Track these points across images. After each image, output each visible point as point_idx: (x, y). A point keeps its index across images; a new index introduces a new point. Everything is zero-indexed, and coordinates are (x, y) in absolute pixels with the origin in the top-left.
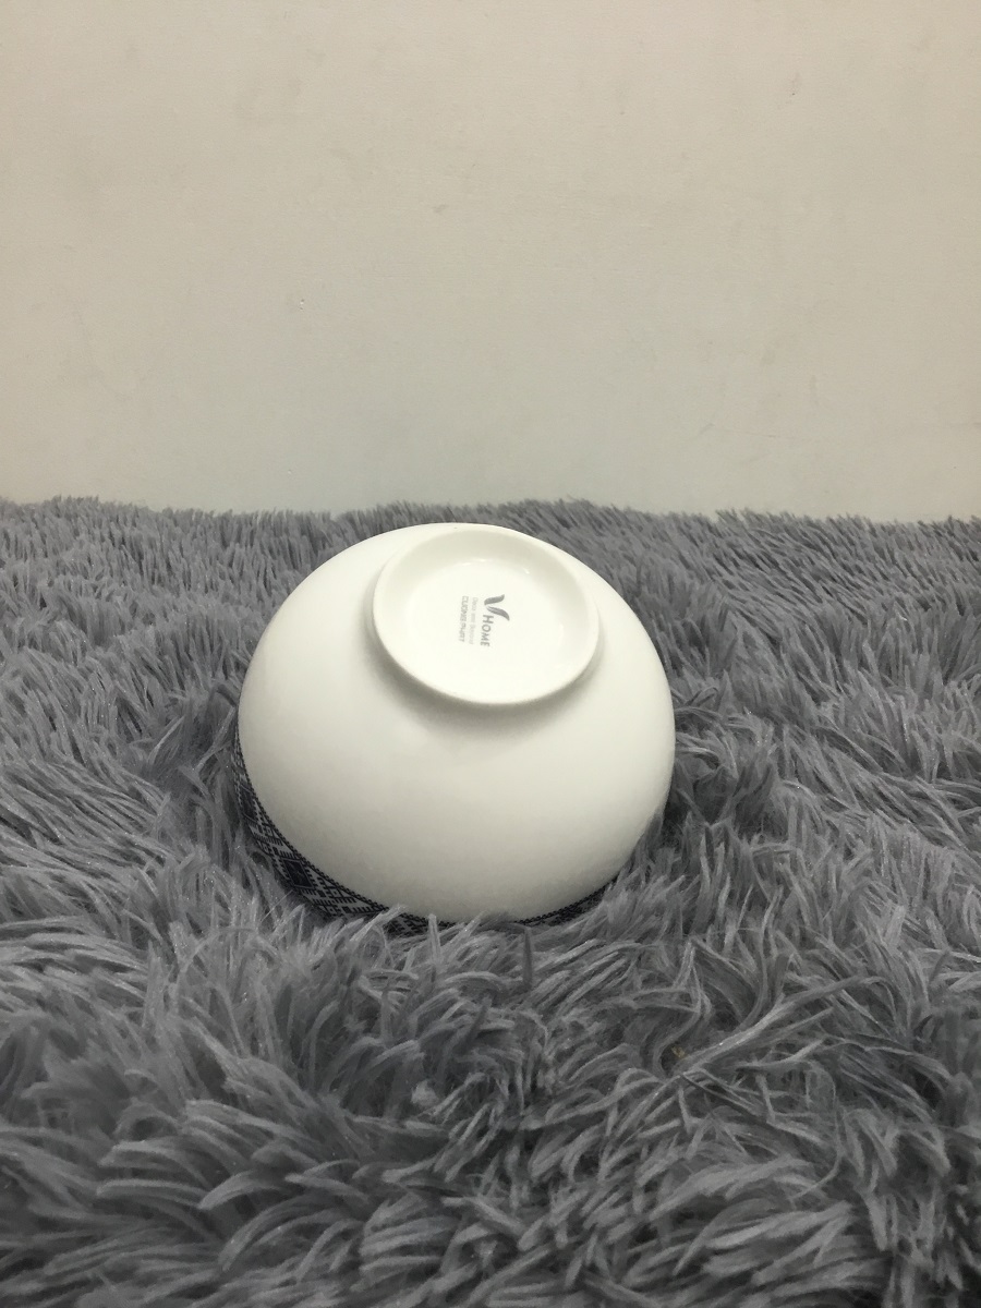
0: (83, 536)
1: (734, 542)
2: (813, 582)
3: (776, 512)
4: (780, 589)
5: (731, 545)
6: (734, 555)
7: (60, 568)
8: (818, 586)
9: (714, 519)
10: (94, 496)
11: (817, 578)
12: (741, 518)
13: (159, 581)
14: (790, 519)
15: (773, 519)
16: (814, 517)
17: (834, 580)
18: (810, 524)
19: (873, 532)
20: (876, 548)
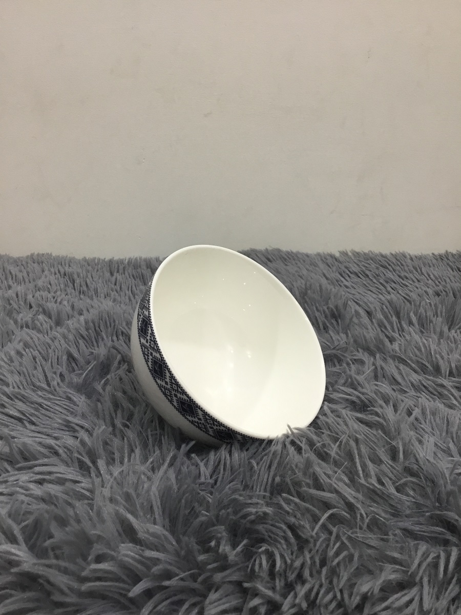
0: (46, 272)
1: (348, 266)
2: (385, 284)
3: (366, 251)
4: (371, 288)
5: (346, 267)
6: (348, 272)
7: (37, 288)
8: (387, 286)
9: (337, 255)
10: (50, 253)
11: (387, 282)
12: (350, 254)
13: (83, 293)
14: (373, 254)
15: (365, 254)
16: (384, 253)
17: (395, 283)
18: (382, 256)
19: (411, 259)
20: (413, 267)
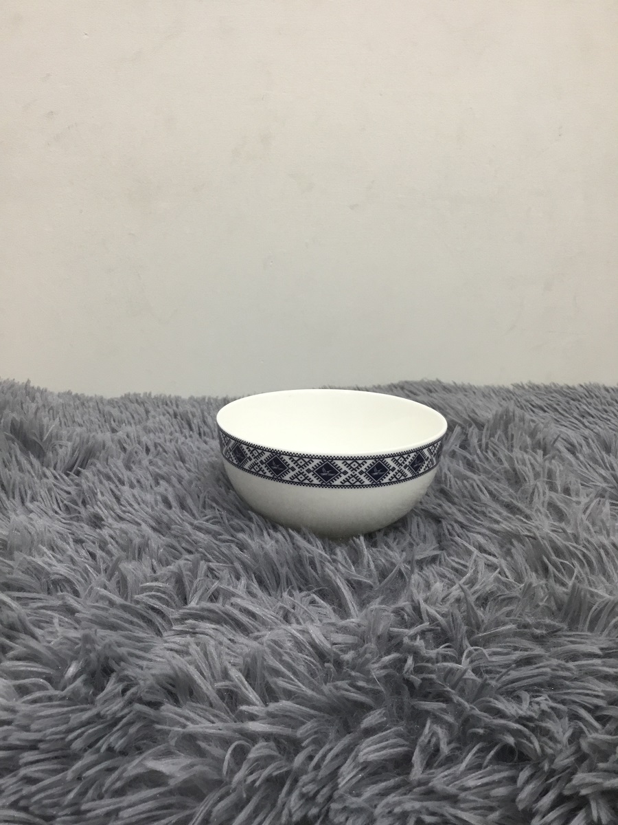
0: (152, 413)
1: (529, 399)
2: (581, 419)
3: (547, 383)
4: (564, 423)
5: (527, 401)
6: (530, 406)
7: (148, 431)
8: (584, 421)
9: (511, 388)
10: (148, 392)
11: (583, 417)
12: (527, 387)
13: (205, 435)
14: (555, 386)
15: (546, 387)
16: (570, 385)
17: (593, 417)
18: (569, 388)
19: (607, 390)
20: (612, 399)
